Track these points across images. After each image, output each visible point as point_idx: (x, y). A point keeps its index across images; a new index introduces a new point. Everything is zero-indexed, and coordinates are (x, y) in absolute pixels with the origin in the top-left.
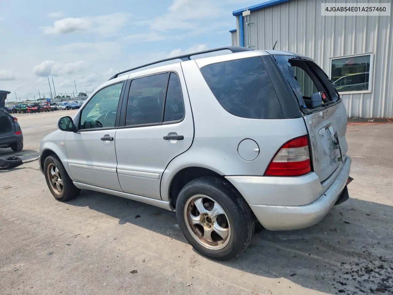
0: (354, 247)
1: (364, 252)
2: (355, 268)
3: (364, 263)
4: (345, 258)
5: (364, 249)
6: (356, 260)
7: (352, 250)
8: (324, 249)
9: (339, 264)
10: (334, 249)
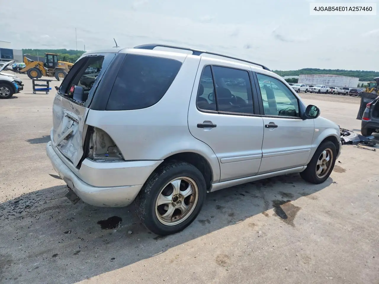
0: (46, 215)
1: (36, 216)
2: (36, 204)
3: (32, 210)
4: (46, 206)
5: (37, 218)
6: (39, 209)
7: (45, 213)
8: (64, 204)
9: (47, 201)
10: (58, 207)
